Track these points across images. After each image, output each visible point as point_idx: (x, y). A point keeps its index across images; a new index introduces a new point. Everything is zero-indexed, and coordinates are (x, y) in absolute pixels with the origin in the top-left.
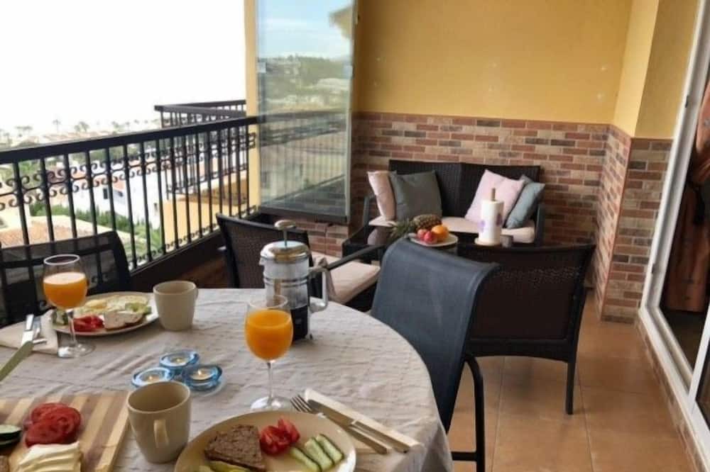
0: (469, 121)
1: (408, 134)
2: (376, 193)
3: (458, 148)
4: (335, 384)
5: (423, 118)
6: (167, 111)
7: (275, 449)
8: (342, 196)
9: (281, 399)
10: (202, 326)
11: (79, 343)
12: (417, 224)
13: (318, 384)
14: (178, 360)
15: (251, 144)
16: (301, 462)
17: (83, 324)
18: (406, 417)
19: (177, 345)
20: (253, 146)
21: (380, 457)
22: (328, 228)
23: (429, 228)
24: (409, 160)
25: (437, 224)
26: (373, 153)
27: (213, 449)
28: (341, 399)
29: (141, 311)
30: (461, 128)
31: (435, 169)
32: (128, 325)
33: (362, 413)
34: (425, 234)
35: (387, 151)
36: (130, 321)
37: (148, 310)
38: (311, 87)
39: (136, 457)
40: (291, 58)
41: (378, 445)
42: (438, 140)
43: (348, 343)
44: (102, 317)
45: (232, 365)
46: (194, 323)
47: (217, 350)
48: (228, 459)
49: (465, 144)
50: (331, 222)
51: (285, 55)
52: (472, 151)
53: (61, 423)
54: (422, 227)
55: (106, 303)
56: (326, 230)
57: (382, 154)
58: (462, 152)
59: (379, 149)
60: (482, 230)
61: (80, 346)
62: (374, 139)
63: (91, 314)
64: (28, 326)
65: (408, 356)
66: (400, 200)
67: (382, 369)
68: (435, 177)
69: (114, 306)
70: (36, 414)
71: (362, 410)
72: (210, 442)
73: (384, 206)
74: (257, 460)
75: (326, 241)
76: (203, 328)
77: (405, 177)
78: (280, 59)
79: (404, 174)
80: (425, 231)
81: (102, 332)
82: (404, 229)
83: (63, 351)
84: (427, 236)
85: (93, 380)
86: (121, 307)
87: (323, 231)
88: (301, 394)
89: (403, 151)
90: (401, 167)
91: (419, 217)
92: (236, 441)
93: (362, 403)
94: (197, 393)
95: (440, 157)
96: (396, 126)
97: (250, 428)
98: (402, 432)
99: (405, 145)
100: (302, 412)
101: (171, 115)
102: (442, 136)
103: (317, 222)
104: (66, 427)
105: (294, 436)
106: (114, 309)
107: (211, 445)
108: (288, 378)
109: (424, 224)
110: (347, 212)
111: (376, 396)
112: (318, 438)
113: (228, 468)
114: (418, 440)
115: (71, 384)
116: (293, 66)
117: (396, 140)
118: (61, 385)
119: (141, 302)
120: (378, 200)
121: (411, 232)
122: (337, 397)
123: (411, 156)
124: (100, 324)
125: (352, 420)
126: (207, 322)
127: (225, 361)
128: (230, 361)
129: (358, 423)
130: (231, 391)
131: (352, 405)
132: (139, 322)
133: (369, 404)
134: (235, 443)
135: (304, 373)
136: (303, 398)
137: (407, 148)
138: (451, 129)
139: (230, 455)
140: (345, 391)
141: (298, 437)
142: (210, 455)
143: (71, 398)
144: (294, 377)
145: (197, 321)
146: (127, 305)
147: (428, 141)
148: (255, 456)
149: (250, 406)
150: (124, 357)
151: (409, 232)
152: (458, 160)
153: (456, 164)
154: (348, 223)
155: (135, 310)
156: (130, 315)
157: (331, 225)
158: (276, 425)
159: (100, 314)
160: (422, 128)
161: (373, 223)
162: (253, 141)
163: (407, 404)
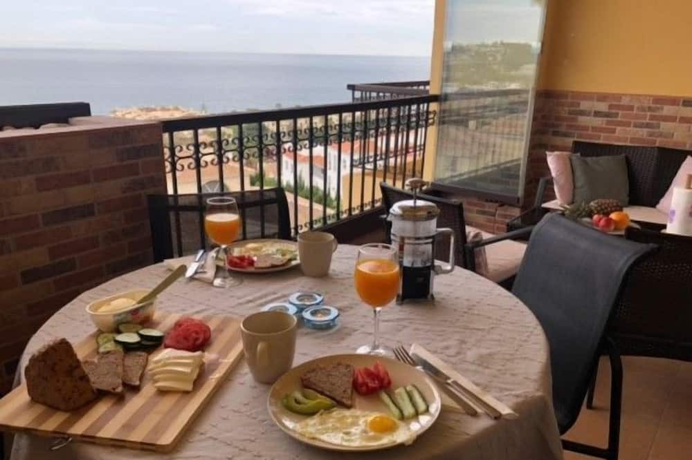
0: (673, 101)
1: (597, 114)
2: (554, 174)
3: (656, 130)
4: (445, 344)
5: (618, 97)
6: (358, 90)
7: (364, 389)
8: (517, 177)
9: (386, 348)
10: (337, 275)
11: (231, 276)
12: (593, 208)
13: (427, 341)
14: (306, 300)
15: (430, 121)
16: (386, 405)
17: (238, 261)
18: (508, 387)
19: (310, 288)
20: (432, 124)
21: (469, 419)
22: (499, 208)
23: (607, 214)
24: (597, 142)
25: (616, 210)
26: (556, 134)
27: (309, 378)
28: (446, 358)
29: (288, 257)
30: (662, 109)
31: (625, 152)
32: (273, 266)
33: (463, 375)
34: (600, 219)
35: (573, 131)
36: (275, 263)
37: (293, 257)
38: (513, 73)
39: (246, 374)
40: (495, 45)
41: (469, 406)
42: (633, 121)
43: (470, 309)
44: (255, 259)
45: (352, 312)
46: (330, 272)
47: (343, 297)
48: (320, 389)
49: (665, 126)
50: (503, 202)
51: (490, 42)
52: (673, 135)
53: (194, 335)
54: (598, 213)
55: (261, 248)
56: (496, 210)
57: (566, 135)
58: (661, 135)
59: (563, 129)
60: (671, 221)
61: (231, 278)
62: (558, 118)
63: (246, 255)
64: (197, 259)
65: (531, 329)
66: (579, 184)
67: (498, 337)
68: (624, 161)
69: (268, 250)
70: (178, 325)
71: (464, 372)
72: (309, 372)
73: (561, 189)
74: (345, 396)
75: (495, 222)
76: (335, 277)
77: (589, 159)
78: (484, 45)
79: (588, 156)
80: (601, 216)
81: (251, 269)
82: (578, 213)
83: (218, 282)
84: (602, 222)
85: (233, 307)
86: (273, 251)
87: (492, 210)
88: (406, 348)
89: (590, 132)
90: (585, 149)
91: (596, 201)
92: (331, 375)
93: (465, 366)
94: (315, 331)
95: (632, 140)
96: (585, 105)
97: (348, 366)
98: (499, 399)
99: (592, 127)
100: (402, 362)
101: (362, 94)
102: (637, 117)
103: (487, 201)
104: (197, 339)
105: (386, 381)
106: (267, 252)
107: (309, 375)
108: (400, 331)
109: (602, 209)
110: (520, 193)
111: (483, 361)
112: (409, 388)
113: (317, 396)
114: (514, 410)
115: (214, 307)
116: (497, 52)
117: (583, 120)
118: (206, 307)
119: (290, 249)
120: (554, 182)
121: (585, 216)
122: (441, 355)
123: (599, 138)
124: (251, 263)
125: (449, 378)
126: (342, 273)
127: (347, 307)
128: (351, 308)
129: (455, 383)
130: (344, 333)
131: (454, 366)
132: (283, 265)
133: (474, 367)
134: (330, 377)
135: (417, 329)
136: (408, 351)
137: (594, 129)
138: (650, 109)
139: (322, 386)
140: (452, 351)
141: (389, 383)
142: (305, 382)
143: (209, 318)
144: (405, 331)
145: (334, 271)
146: (278, 250)
147: (621, 122)
148: (345, 391)
149: (356, 349)
150: (264, 292)
151: (582, 217)
152: (655, 144)
153: (652, 148)
154: (521, 204)
155: (283, 255)
156: (279, 259)
157: (502, 205)
158: (372, 368)
159: (255, 255)
160: (615, 107)
161: (545, 205)
162: (433, 118)
163: (513, 375)
